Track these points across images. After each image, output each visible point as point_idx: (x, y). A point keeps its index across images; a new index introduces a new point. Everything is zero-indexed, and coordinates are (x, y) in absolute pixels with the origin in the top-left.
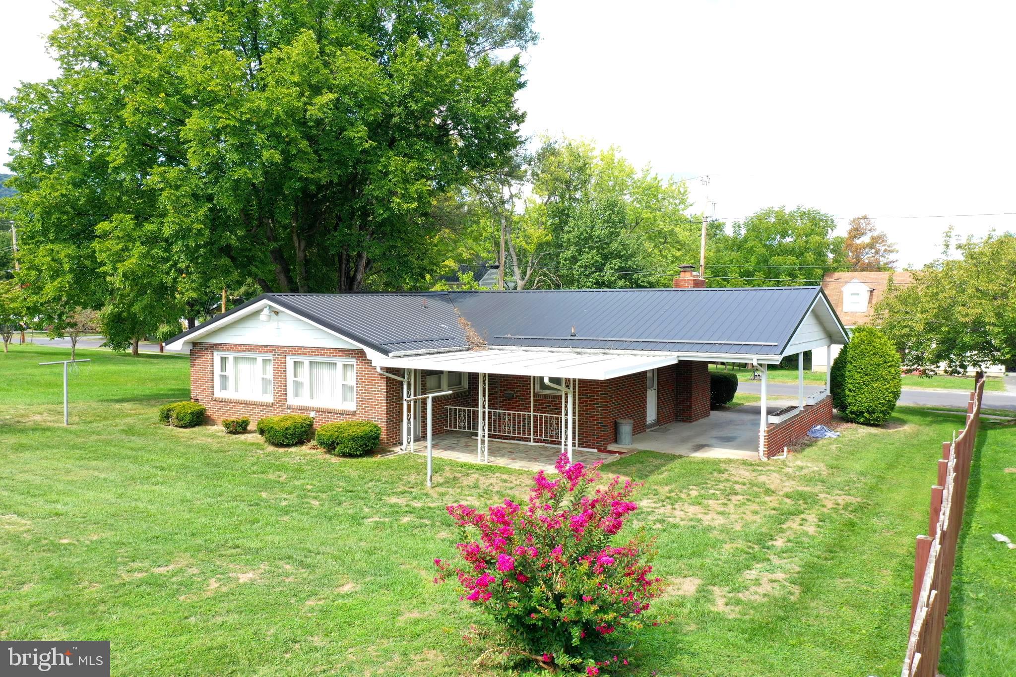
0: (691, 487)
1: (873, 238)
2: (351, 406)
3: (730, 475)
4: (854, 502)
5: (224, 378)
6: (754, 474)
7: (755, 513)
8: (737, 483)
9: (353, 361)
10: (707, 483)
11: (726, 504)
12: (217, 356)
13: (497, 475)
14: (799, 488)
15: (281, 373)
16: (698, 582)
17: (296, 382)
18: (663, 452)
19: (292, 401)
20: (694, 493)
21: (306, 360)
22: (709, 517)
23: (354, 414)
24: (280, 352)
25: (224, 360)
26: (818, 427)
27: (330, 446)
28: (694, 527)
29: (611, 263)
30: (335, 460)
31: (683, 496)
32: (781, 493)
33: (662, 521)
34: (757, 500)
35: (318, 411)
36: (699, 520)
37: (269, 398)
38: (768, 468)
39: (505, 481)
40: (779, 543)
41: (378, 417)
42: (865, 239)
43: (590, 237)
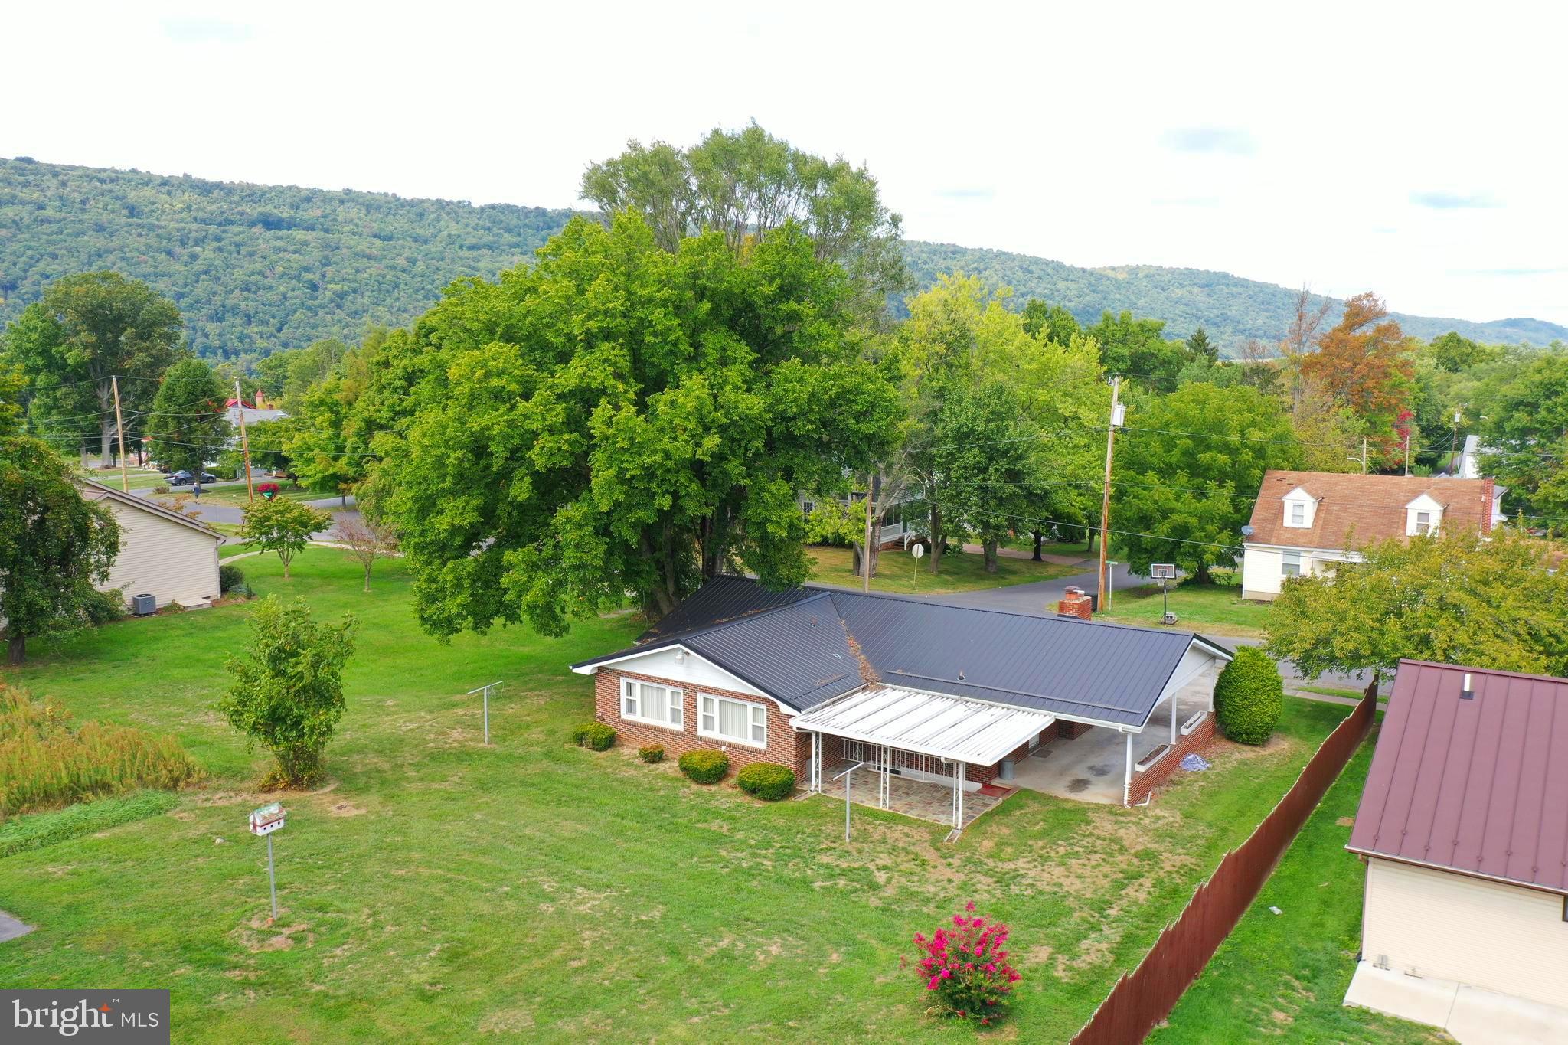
0: (1060, 842)
1: (1379, 330)
2: (762, 746)
3: (1095, 828)
4: (1188, 863)
5: (630, 702)
6: (1116, 827)
7: (1106, 876)
8: (1099, 838)
9: (764, 707)
10: (1073, 838)
11: (1084, 865)
12: (623, 681)
13: (900, 827)
14: (1149, 846)
15: (691, 707)
16: (1050, 950)
17: (705, 716)
18: (1042, 791)
19: (701, 732)
20: (1062, 851)
21: (716, 699)
22: (1068, 881)
23: (765, 753)
24: (691, 690)
25: (629, 686)
26: (1192, 756)
27: (752, 790)
28: (1055, 893)
29: (997, 463)
30: (758, 804)
31: (1052, 854)
32: (1132, 851)
33: (1032, 886)
34: (1111, 860)
35: (729, 745)
36: (1060, 885)
37: (679, 727)
38: (1129, 818)
39: (907, 835)
40: (1113, 912)
41: (788, 759)
42: (1368, 330)
43: (972, 431)
